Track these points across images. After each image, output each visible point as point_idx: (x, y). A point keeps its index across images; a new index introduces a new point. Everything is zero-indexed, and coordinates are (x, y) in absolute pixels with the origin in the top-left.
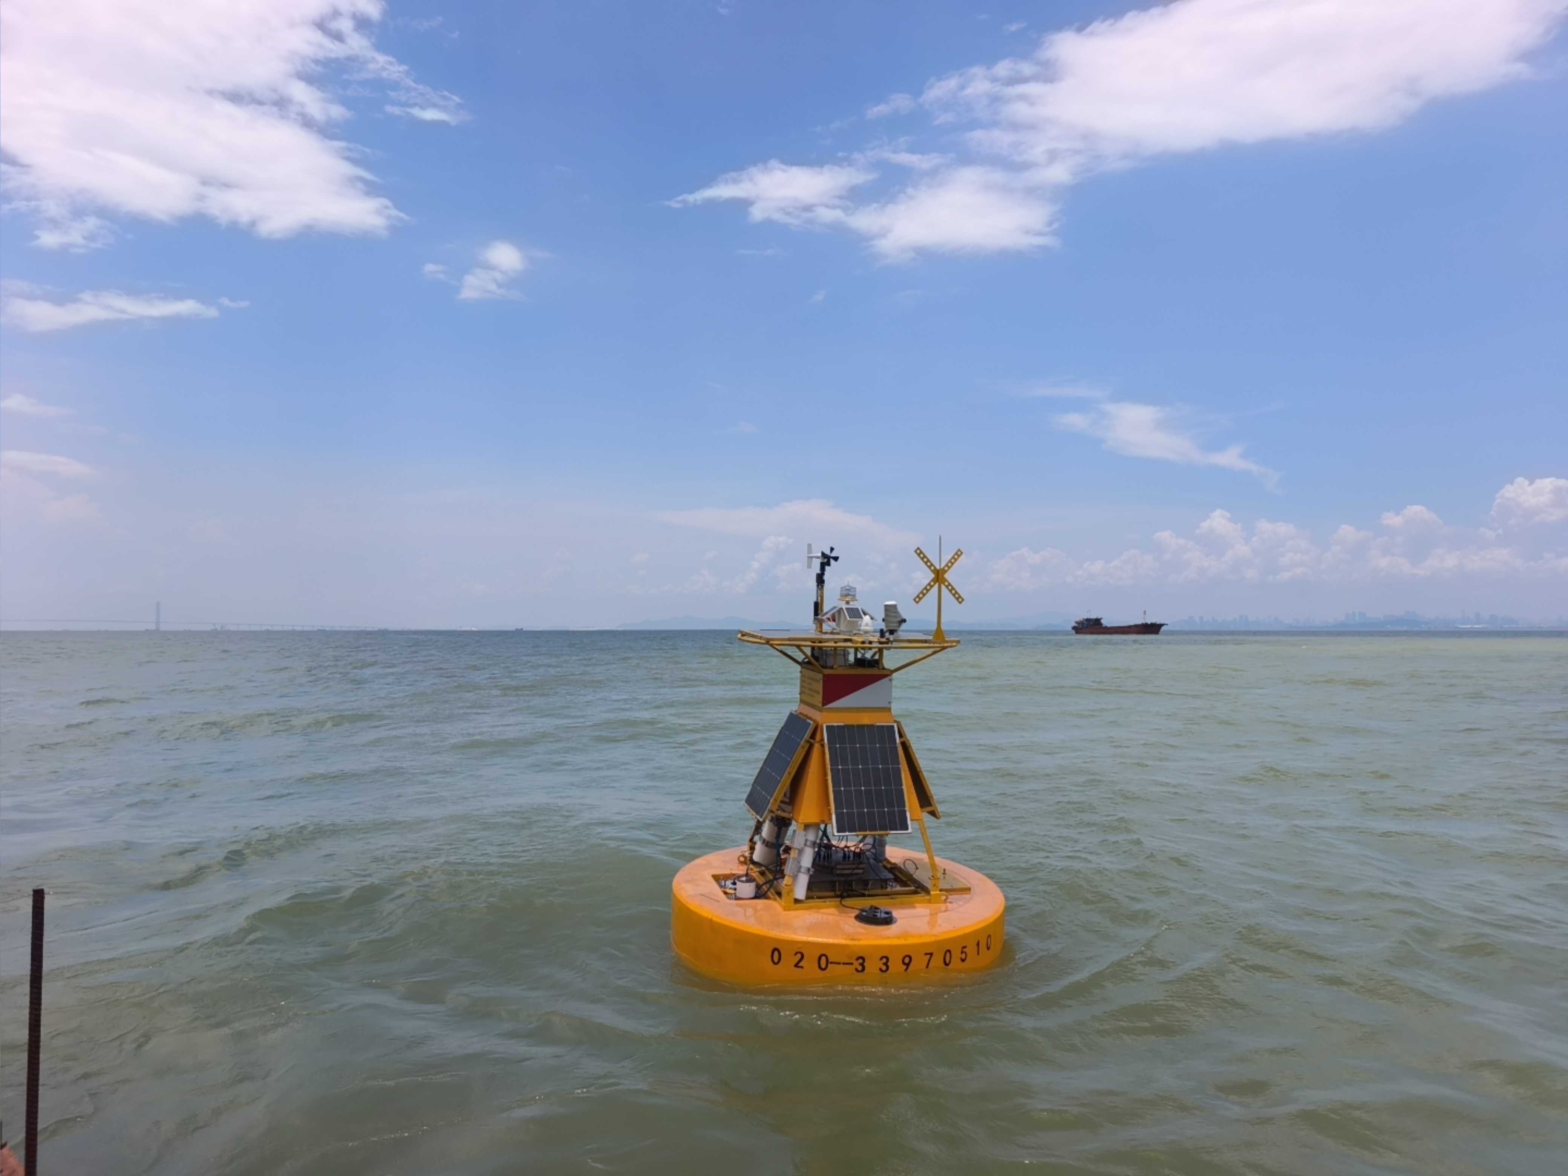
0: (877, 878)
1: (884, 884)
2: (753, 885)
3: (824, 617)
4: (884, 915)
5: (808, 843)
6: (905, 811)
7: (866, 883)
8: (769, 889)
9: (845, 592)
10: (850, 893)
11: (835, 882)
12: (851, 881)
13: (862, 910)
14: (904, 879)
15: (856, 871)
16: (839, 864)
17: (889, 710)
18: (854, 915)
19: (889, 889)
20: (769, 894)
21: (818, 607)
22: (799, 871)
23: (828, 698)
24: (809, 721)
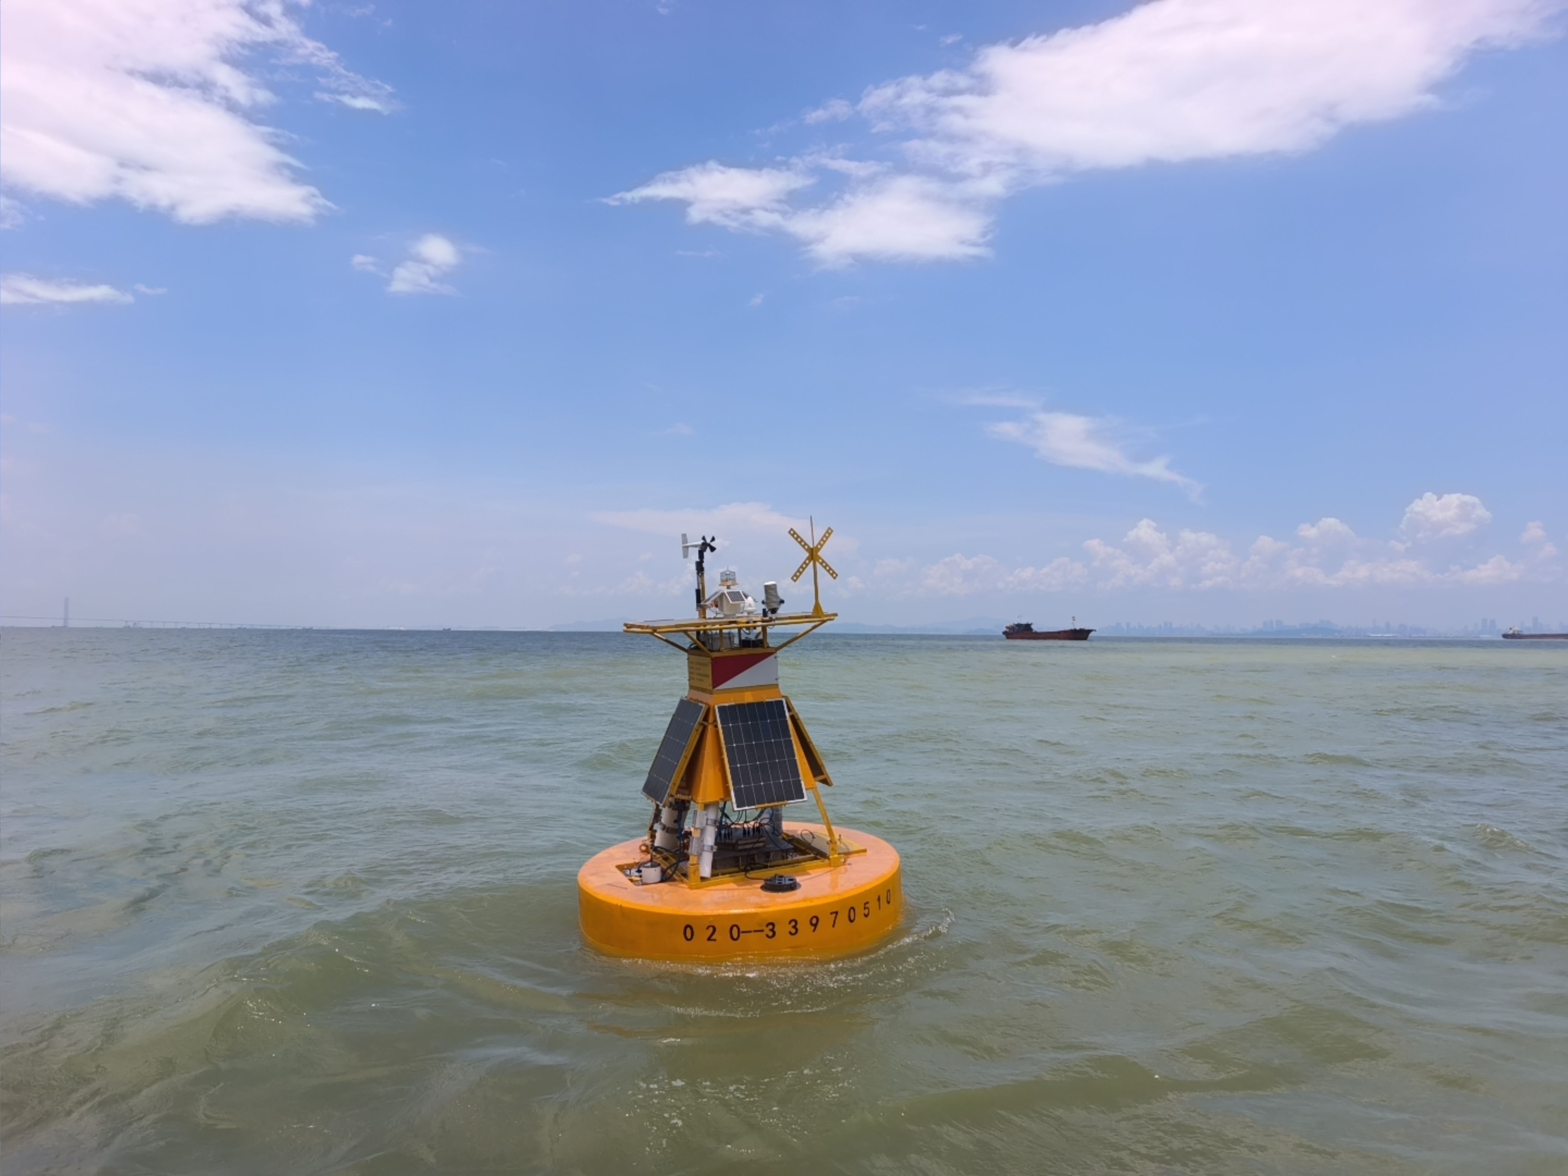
0: (778, 849)
1: (784, 855)
2: (658, 869)
3: (707, 603)
4: (788, 882)
5: (709, 822)
6: (800, 781)
7: (767, 855)
8: (674, 872)
9: (725, 578)
10: (753, 866)
11: (738, 857)
12: (753, 855)
13: (766, 880)
14: (803, 848)
15: (757, 845)
16: (740, 840)
17: (777, 686)
18: (759, 885)
19: (790, 859)
20: (675, 876)
21: (699, 594)
22: (703, 850)
23: (718, 680)
24: (700, 704)
